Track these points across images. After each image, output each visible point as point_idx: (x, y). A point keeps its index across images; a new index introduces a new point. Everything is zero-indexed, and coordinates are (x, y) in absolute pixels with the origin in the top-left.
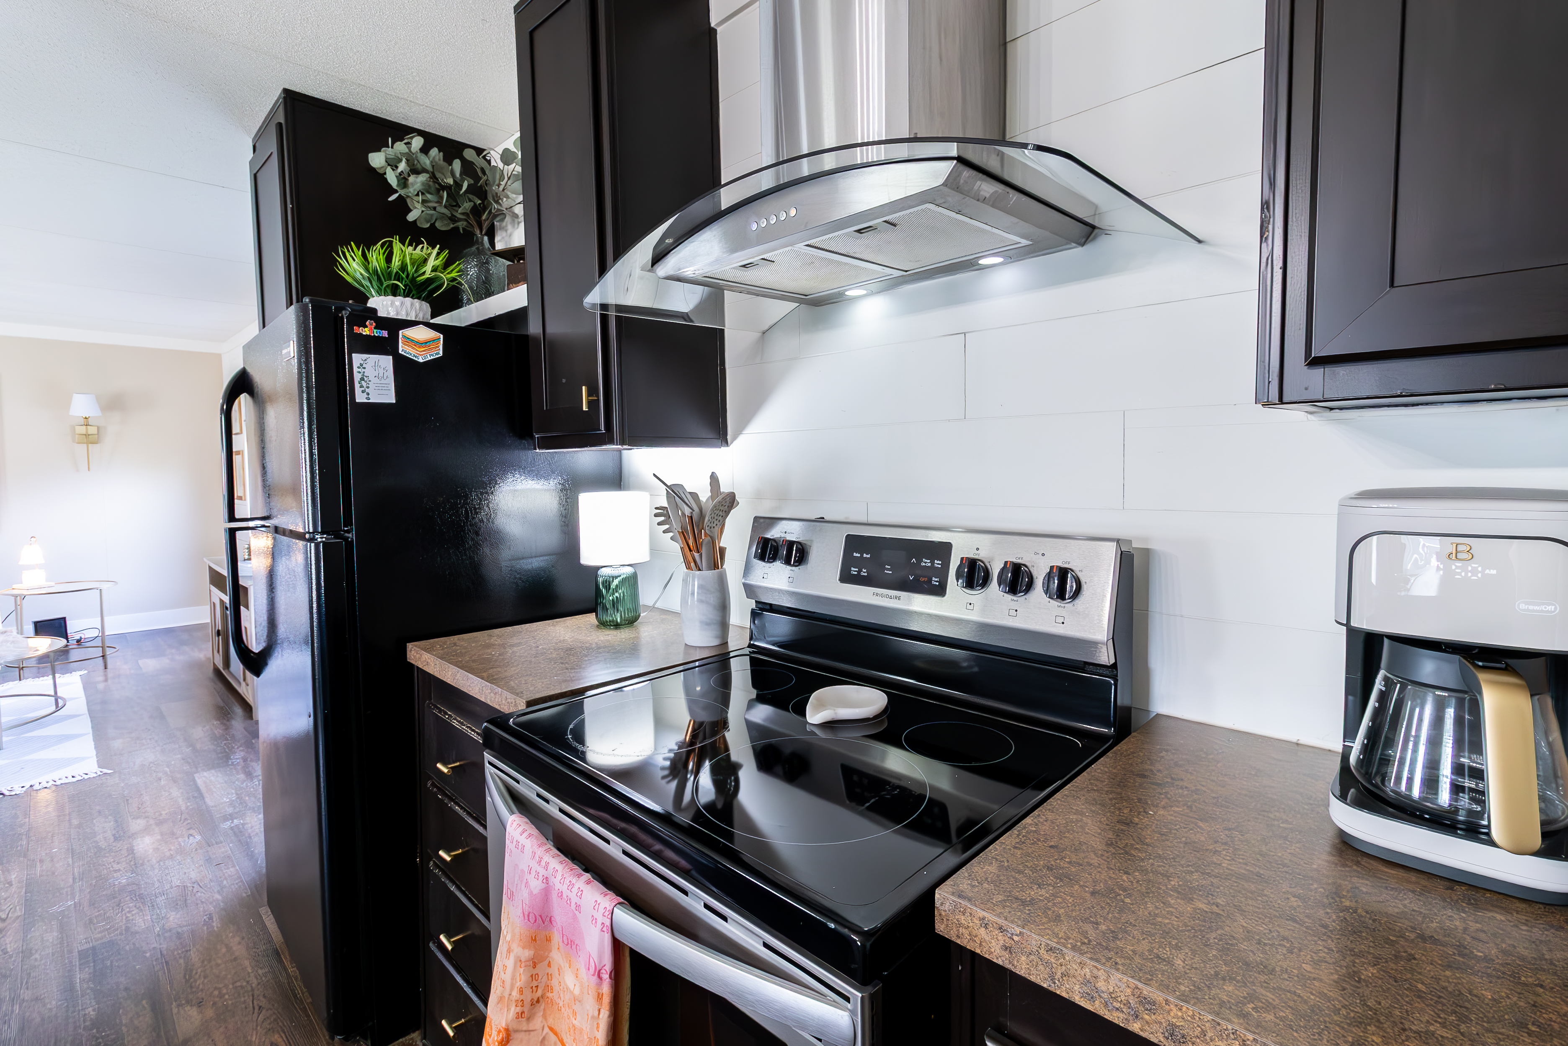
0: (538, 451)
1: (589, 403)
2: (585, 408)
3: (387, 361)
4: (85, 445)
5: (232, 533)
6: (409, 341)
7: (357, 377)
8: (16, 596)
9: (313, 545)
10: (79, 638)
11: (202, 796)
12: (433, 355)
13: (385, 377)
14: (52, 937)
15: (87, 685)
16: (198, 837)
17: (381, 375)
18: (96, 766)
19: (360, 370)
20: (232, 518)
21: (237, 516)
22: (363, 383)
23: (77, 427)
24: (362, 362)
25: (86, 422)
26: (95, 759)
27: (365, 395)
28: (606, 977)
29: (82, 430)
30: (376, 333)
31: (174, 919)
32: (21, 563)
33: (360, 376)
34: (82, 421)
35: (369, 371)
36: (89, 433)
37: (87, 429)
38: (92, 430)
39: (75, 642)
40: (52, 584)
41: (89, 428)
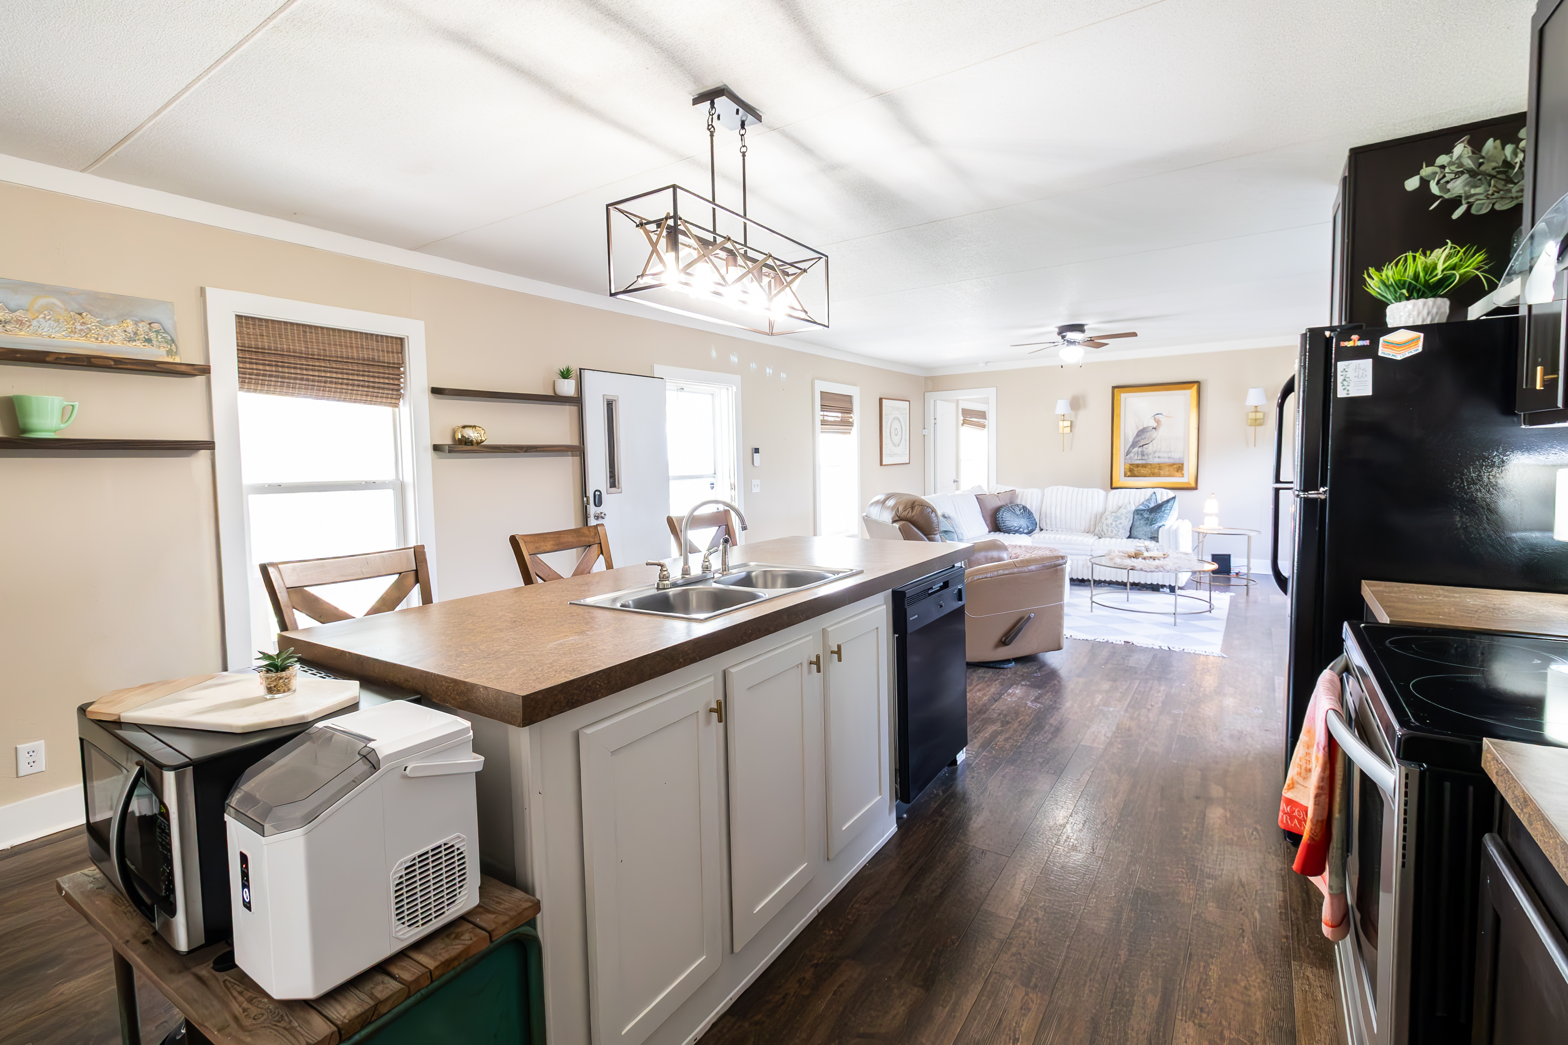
0: (1523, 427)
1: (1545, 383)
2: (1539, 386)
3: (1368, 363)
4: (1254, 427)
5: (1277, 491)
6: (1389, 344)
7: (1340, 379)
8: (1199, 533)
9: (1299, 499)
10: (1237, 572)
11: (1274, 690)
12: (1411, 352)
13: (1364, 376)
14: (1169, 722)
15: (1233, 604)
16: (1261, 711)
17: (1361, 375)
18: (1219, 650)
19: (1342, 373)
20: (1278, 480)
21: (1281, 479)
22: (1345, 383)
23: (1250, 414)
24: (1345, 367)
25: (1256, 409)
26: (1220, 647)
27: (1346, 391)
28: (1321, 748)
29: (1252, 416)
30: (1360, 343)
31: (1228, 744)
32: (1205, 511)
33: (1343, 378)
34: (1253, 410)
35: (1351, 374)
36: (1257, 417)
37: (1256, 415)
38: (1260, 415)
39: (1235, 574)
40: (1221, 528)
41: (1257, 413)
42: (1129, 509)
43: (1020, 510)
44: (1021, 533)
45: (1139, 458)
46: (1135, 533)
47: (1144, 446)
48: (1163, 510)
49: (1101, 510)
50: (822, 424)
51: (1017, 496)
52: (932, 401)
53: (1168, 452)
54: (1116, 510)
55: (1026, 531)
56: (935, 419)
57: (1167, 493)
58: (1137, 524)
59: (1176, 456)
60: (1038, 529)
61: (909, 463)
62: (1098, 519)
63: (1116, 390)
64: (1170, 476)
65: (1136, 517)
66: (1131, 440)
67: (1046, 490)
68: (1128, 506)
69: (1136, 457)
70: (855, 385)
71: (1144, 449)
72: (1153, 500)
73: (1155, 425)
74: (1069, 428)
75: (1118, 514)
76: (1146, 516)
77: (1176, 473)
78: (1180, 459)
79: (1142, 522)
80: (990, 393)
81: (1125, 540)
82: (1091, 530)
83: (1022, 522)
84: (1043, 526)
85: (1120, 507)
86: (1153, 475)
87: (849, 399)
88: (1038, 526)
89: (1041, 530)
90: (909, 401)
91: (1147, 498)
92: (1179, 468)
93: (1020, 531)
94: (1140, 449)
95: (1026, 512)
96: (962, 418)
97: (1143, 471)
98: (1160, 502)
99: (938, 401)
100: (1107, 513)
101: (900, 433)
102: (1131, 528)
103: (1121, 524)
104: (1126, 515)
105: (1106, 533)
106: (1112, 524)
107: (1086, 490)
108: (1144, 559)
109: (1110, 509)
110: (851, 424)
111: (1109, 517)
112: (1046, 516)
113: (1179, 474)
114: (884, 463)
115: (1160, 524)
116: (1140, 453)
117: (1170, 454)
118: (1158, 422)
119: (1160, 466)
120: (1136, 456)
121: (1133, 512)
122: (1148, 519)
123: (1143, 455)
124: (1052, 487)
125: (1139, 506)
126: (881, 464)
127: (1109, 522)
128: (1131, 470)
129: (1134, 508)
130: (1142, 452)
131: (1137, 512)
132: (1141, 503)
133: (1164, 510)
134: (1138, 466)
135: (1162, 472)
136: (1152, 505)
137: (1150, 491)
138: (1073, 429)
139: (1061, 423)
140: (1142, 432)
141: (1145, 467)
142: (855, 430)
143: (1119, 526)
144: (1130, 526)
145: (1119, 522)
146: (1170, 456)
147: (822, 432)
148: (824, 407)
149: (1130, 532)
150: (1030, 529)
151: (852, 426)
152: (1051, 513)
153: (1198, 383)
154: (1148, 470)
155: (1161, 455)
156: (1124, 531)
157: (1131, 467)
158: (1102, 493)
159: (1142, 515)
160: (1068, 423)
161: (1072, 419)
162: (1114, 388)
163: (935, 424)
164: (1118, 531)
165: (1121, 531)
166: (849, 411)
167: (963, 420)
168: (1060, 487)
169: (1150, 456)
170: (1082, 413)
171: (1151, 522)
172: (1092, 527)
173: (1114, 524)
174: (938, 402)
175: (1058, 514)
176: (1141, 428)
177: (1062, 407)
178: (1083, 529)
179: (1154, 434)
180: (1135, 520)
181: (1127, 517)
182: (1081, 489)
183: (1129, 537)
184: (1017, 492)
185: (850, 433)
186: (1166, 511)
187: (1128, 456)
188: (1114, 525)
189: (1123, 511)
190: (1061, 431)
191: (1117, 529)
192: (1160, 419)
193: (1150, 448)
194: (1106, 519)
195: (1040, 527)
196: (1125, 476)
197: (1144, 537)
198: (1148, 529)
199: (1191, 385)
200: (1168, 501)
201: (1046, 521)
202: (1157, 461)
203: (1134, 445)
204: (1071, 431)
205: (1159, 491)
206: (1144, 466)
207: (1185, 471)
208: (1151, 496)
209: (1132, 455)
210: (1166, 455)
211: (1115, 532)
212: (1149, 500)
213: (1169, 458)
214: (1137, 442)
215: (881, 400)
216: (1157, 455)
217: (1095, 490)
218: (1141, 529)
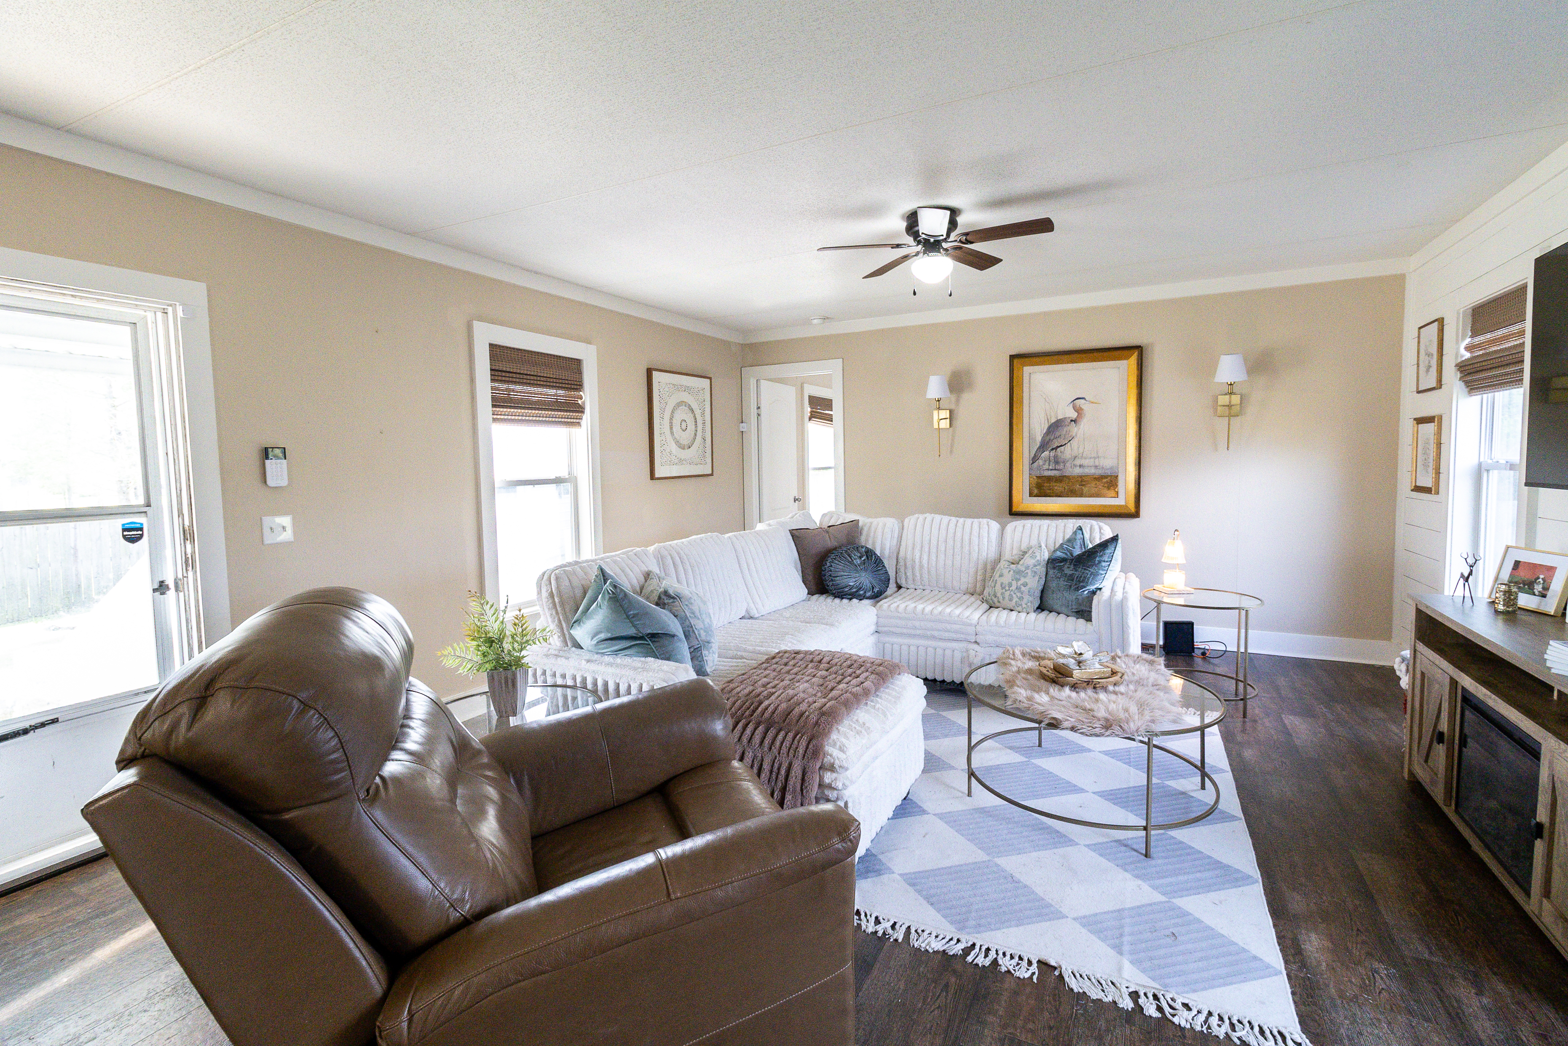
4: (1227, 418)
10: (1203, 647)
15: (1231, 749)
23: (1221, 396)
25: (1230, 390)
29: (1223, 400)
32: (1161, 559)
34: (1226, 389)
36: (1232, 402)
37: (1229, 398)
38: (1236, 399)
39: (1201, 654)
41: (1233, 396)
42: (1038, 558)
43: (861, 557)
44: (861, 598)
45: (1050, 468)
46: (1051, 600)
47: (1058, 449)
48: (1097, 562)
49: (992, 554)
50: (493, 406)
51: (862, 529)
52: (753, 382)
53: (1095, 458)
54: (1016, 558)
55: (868, 594)
56: (759, 408)
57: (1100, 529)
58: (1053, 585)
59: (1107, 463)
60: (892, 586)
61: (712, 475)
62: (989, 570)
63: (1015, 361)
64: (1098, 495)
65: (1051, 572)
66: (1039, 438)
67: (906, 520)
68: (1038, 554)
69: (1046, 467)
70: (589, 342)
71: (1059, 454)
72: (1079, 542)
73: (1074, 415)
74: (948, 420)
75: (1020, 567)
76: (1068, 572)
77: (1105, 491)
78: (1111, 468)
79: (1062, 583)
80: (832, 369)
81: (1033, 615)
82: (978, 590)
83: (865, 579)
84: (903, 582)
85: (1025, 553)
86: (1072, 493)
87: (575, 365)
88: (892, 581)
89: (899, 587)
90: (710, 378)
91: (1067, 537)
92: (1110, 481)
93: (860, 595)
94: (1052, 454)
95: (872, 559)
96: (809, 409)
97: (1058, 487)
98: (1090, 546)
99: (762, 381)
100: (1003, 564)
101: (691, 427)
102: (1042, 592)
103: (1025, 585)
104: (1034, 569)
105: (1001, 600)
106: (1010, 585)
107: (969, 521)
108: (1074, 687)
109: (1007, 555)
110: (580, 409)
111: (1005, 572)
112: (906, 568)
113: (1112, 493)
114: (657, 475)
115: (1092, 588)
116: (1052, 458)
117: (1097, 461)
118: (1079, 410)
119: (1083, 480)
120: (1047, 464)
121: (1044, 563)
122: (1071, 578)
123: (1057, 462)
124: (917, 515)
125: (1054, 551)
126: (652, 477)
127: (1007, 578)
128: (1039, 486)
129: (1046, 556)
130: (1056, 457)
131: (1053, 563)
132: (1057, 546)
133: (1100, 562)
134: (1049, 479)
135: (1085, 490)
136: (1077, 551)
137: (1071, 524)
138: (954, 422)
139: (935, 413)
140: (1055, 427)
141: (1061, 481)
142: (586, 418)
143: (1023, 588)
144: (1041, 588)
145: (1023, 580)
146: (1097, 464)
147: (494, 420)
148: (497, 374)
149: (1041, 598)
150: (876, 590)
151: (583, 412)
152: (913, 561)
153: (1139, 348)
154: (1064, 485)
155: (1085, 462)
156: (1031, 599)
157: (1040, 481)
158: (995, 526)
159: (1061, 569)
160: (945, 414)
161: (953, 407)
162: (1012, 357)
163: (759, 415)
164: (1021, 598)
165: (1027, 598)
166: (578, 386)
167: (811, 412)
168: (929, 516)
169: (1068, 465)
170: (966, 396)
171: (1077, 583)
172: (978, 585)
173: (1014, 583)
174: (763, 383)
175: (925, 562)
176: (1053, 420)
177: (935, 388)
178: (964, 587)
179: (1074, 429)
180: (1049, 578)
181: (1035, 572)
182: (961, 520)
183: (1041, 608)
184: (860, 524)
185: (579, 423)
186: (1103, 564)
187: (1035, 465)
188: (1014, 587)
189: (1028, 561)
190: (936, 426)
191: (1019, 594)
192: (1083, 407)
193: (1067, 452)
194: (1001, 575)
195: (896, 582)
196: (1031, 495)
197: (1064, 609)
198: (1071, 596)
199: (1126, 353)
200: (1104, 545)
201: (906, 573)
202: (1077, 471)
203: (1043, 446)
204: (951, 426)
205: (1087, 524)
206: (1060, 479)
207: (1121, 488)
208: (1075, 533)
209: (1040, 462)
210: (1090, 462)
211: (1015, 599)
212: (1071, 541)
213: (1096, 467)
214: (1048, 442)
215: (649, 372)
216: (1078, 462)
217: (984, 521)
218: (1060, 595)
